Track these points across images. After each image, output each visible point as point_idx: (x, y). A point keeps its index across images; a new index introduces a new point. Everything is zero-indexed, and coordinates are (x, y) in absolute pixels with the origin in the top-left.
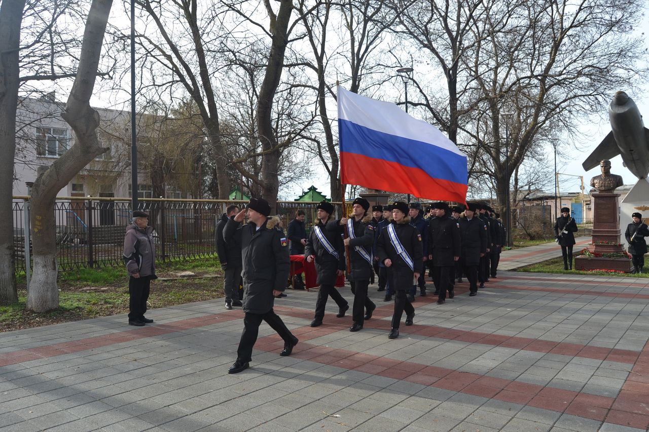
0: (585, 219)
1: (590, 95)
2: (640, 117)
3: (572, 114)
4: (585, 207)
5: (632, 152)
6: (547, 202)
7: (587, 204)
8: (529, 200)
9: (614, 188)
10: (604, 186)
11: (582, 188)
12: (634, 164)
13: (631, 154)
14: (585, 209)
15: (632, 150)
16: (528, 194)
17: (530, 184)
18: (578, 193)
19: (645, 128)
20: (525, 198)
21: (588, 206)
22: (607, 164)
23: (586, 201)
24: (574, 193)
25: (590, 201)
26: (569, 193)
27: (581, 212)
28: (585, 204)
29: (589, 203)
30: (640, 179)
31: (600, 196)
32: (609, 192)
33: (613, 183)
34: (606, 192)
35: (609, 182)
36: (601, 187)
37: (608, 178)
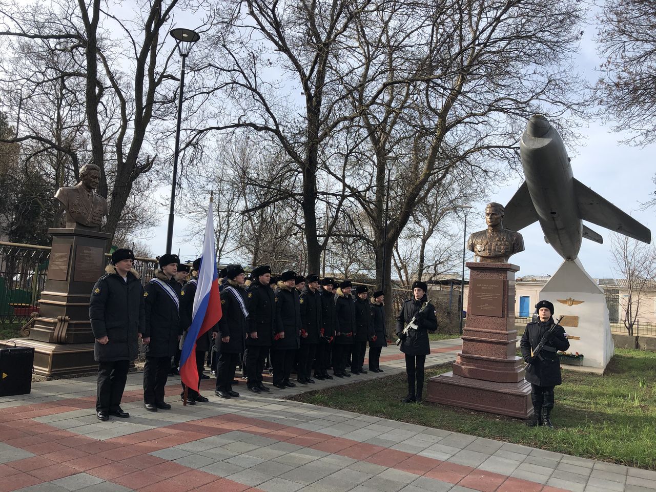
1: (509, 147)
2: (567, 160)
3: (487, 175)
5: (555, 216)
8: (435, 282)
9: (507, 255)
10: (490, 250)
12: (557, 236)
13: (553, 218)
15: (555, 213)
16: (434, 276)
19: (573, 179)
20: (431, 279)
22: (496, 210)
30: (566, 260)
31: (480, 266)
32: (499, 261)
33: (505, 245)
34: (492, 260)
35: (499, 243)
36: (484, 250)
37: (497, 236)
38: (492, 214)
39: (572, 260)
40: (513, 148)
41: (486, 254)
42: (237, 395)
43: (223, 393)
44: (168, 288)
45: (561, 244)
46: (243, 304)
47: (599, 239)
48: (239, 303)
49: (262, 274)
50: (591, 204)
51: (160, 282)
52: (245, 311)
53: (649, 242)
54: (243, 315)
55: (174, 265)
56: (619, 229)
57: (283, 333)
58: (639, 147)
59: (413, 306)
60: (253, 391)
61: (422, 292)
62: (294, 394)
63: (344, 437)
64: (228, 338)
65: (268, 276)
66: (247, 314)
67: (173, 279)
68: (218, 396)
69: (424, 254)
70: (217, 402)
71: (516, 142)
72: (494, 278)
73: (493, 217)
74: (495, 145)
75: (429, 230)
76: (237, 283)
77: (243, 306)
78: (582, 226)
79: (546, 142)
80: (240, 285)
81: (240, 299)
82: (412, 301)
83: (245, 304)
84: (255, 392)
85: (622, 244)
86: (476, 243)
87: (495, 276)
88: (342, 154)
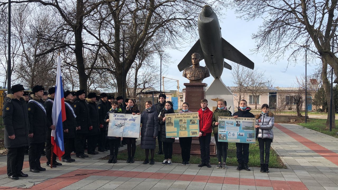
0: (179, 107)
2: (220, 29)
4: (179, 99)
5: (213, 57)
6: (156, 95)
7: (180, 98)
8: (143, 93)
9: (202, 79)
10: (195, 76)
11: (178, 87)
12: (213, 67)
14: (179, 101)
15: (213, 56)
16: (143, 89)
17: (145, 82)
18: (176, 91)
19: (222, 38)
20: (141, 91)
21: (181, 99)
22: (197, 57)
23: (180, 96)
24: (173, 91)
25: (183, 96)
26: (170, 91)
27: (177, 103)
28: (179, 98)
29: (182, 97)
30: (215, 79)
31: (191, 85)
32: (199, 82)
33: (202, 74)
34: (196, 82)
35: (199, 73)
36: (192, 77)
37: (198, 69)
38: (195, 59)
39: (219, 79)
40: (187, 20)
41: (193, 78)
42: (73, 161)
43: (67, 160)
44: (40, 105)
45: (214, 71)
46: (73, 111)
47: (229, 67)
48: (71, 111)
49: (81, 94)
50: (229, 51)
51: (36, 101)
52: (74, 115)
53: (253, 69)
54: (74, 117)
55: (42, 92)
56: (240, 63)
57: (92, 127)
58: (247, 21)
59: (160, 107)
60: (81, 158)
61: (164, 99)
62: (103, 157)
63: (144, 171)
64: (67, 130)
65: (84, 95)
66: (75, 116)
67: (41, 99)
68: (64, 162)
69: (137, 77)
70: (66, 165)
71: (189, 16)
72: (197, 91)
73: (196, 60)
74: (178, 18)
75: (139, 64)
76: (68, 100)
77: (73, 112)
78: (224, 62)
79: (210, 20)
80: (70, 101)
81: (71, 108)
82: (159, 104)
83: (74, 111)
84: (82, 158)
85: (236, 69)
86: (187, 73)
87: (198, 90)
88: (93, 20)
